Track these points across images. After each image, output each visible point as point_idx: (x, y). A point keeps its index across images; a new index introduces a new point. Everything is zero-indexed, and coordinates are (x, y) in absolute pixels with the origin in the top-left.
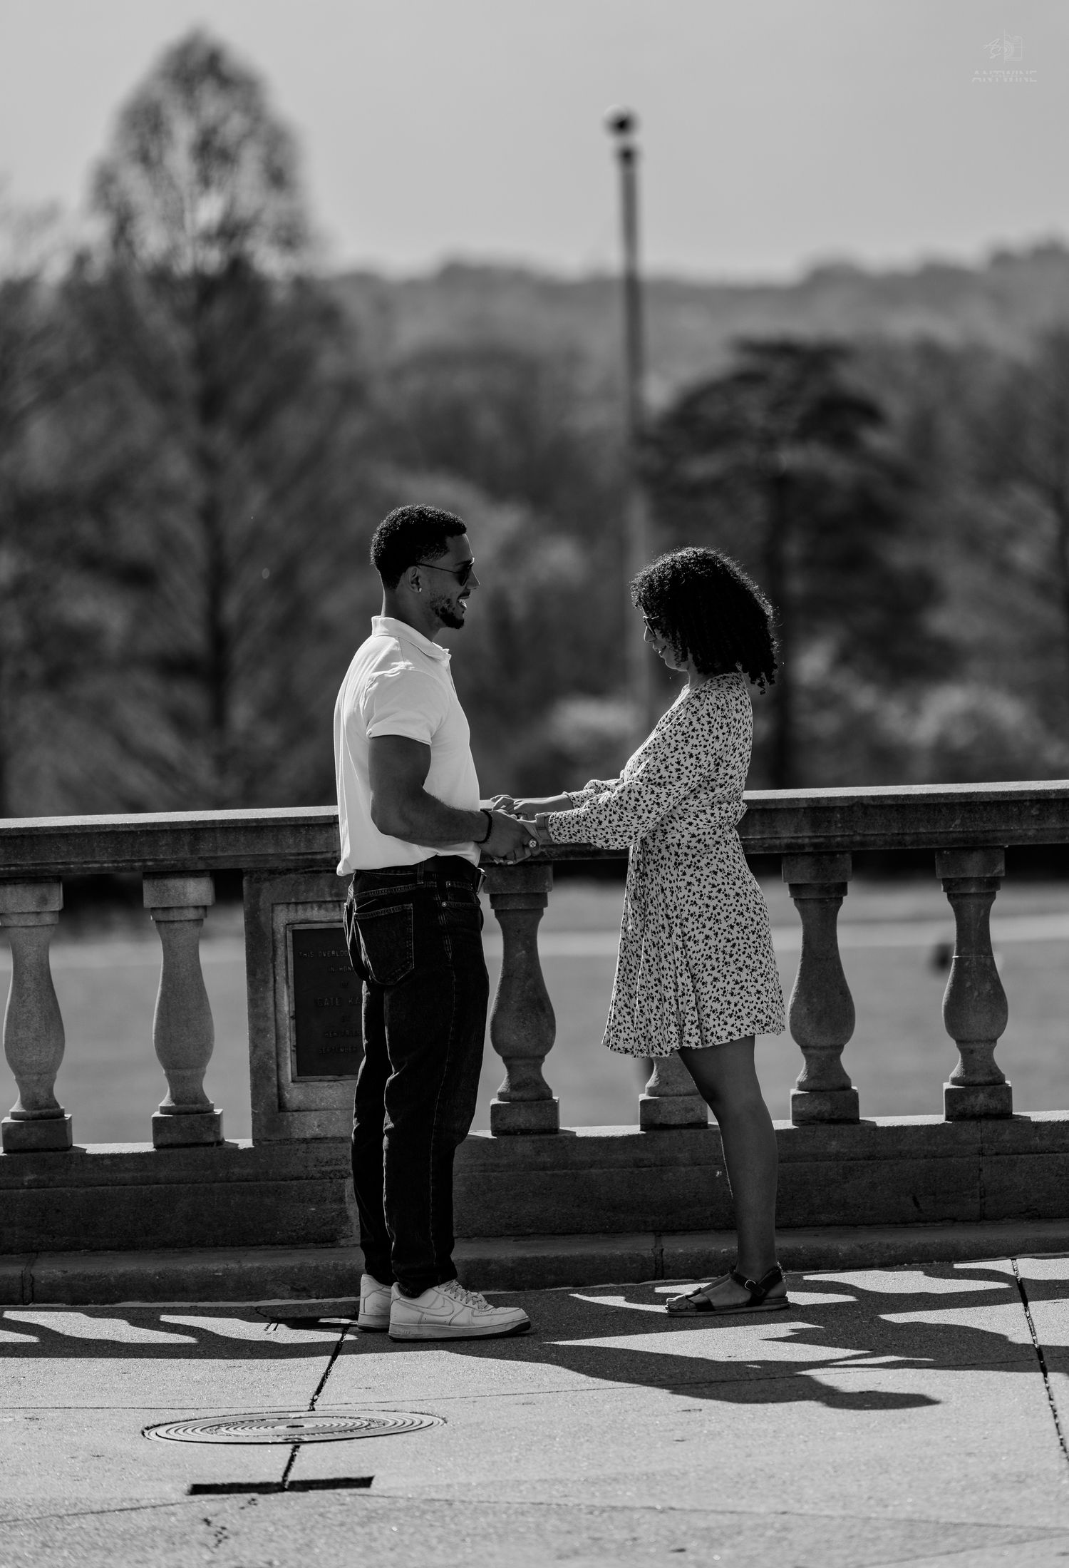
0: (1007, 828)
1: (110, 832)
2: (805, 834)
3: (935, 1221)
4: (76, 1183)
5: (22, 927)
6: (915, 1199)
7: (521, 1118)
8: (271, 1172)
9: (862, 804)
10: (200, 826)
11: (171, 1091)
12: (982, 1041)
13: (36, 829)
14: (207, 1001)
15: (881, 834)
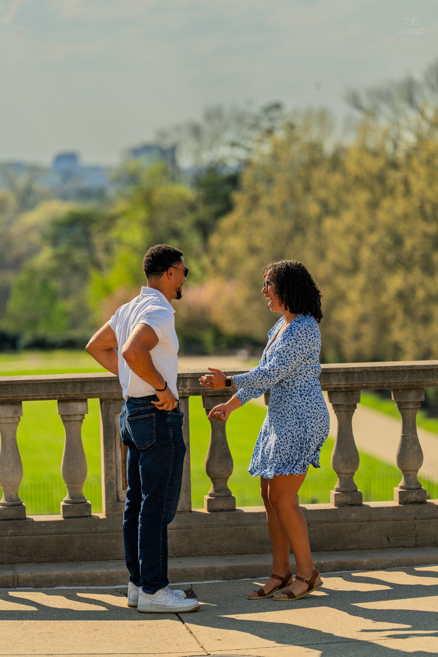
0: (428, 380)
1: (45, 383)
2: (343, 383)
3: (396, 548)
4: (30, 534)
5: (6, 423)
6: (388, 538)
7: (220, 505)
8: (114, 528)
9: (367, 370)
10: (85, 380)
11: (69, 494)
12: (413, 471)
13: (14, 381)
14: (85, 455)
15: (374, 383)
